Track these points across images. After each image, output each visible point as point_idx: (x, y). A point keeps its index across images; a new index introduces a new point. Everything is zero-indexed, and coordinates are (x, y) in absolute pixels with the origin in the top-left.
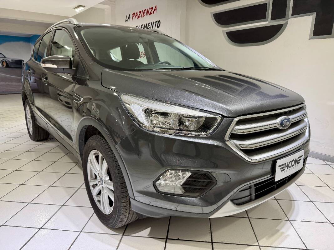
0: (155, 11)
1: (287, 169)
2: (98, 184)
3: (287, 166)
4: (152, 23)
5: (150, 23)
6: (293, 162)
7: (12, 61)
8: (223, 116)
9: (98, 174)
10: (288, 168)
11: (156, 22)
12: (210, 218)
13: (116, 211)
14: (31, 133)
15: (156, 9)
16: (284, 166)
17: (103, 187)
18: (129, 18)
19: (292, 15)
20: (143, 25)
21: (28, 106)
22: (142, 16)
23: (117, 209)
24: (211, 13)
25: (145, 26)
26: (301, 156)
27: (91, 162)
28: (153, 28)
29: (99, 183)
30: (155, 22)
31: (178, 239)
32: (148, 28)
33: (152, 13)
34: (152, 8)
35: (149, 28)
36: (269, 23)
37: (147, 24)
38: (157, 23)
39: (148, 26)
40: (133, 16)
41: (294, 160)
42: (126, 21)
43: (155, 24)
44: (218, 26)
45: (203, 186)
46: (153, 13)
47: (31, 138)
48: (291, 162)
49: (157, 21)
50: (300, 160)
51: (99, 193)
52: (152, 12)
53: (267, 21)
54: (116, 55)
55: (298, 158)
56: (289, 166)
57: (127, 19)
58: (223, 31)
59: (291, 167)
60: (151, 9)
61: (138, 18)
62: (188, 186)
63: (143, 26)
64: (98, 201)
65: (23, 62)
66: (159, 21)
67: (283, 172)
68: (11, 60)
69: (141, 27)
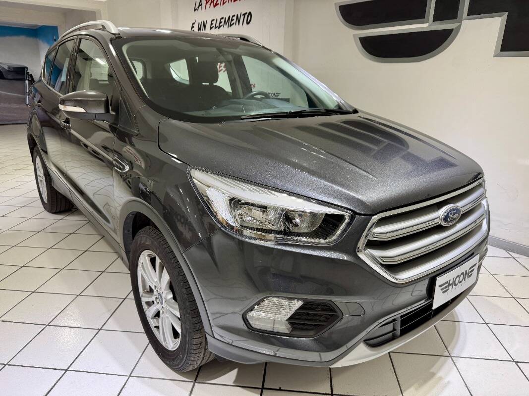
1: (452, 287)
2: (155, 302)
3: (452, 284)
4: (237, 15)
5: (234, 16)
6: (462, 276)
7: (9, 67)
8: (355, 213)
9: (155, 287)
10: (454, 286)
11: (244, 15)
12: (330, 368)
13: (185, 349)
14: (46, 201)
16: (447, 284)
17: (162, 307)
18: (200, 5)
19: (468, 15)
20: (222, 18)
21: (38, 157)
22: (222, 4)
23: (185, 347)
24: (335, 4)
25: (227, 20)
26: (475, 265)
27: (143, 266)
28: (239, 24)
29: (156, 300)
30: (242, 14)
31: (280, 390)
32: (232, 23)
35: (234, 23)
36: (429, 26)
37: (229, 17)
38: (246, 16)
39: (232, 20)
40: (207, 3)
41: (463, 273)
42: (195, 10)
43: (242, 17)
44: (346, 26)
45: (320, 321)
47: (44, 208)
48: (458, 276)
49: (246, 13)
50: (473, 270)
51: (158, 315)
53: (426, 23)
54: (179, 71)
55: (470, 269)
56: (455, 283)
57: (196, 8)
58: (354, 35)
59: (457, 284)
61: (215, 6)
62: (297, 321)
63: (223, 20)
64: (155, 327)
65: (26, 70)
66: (250, 13)
67: (446, 293)
68: (7, 66)
69: (220, 22)
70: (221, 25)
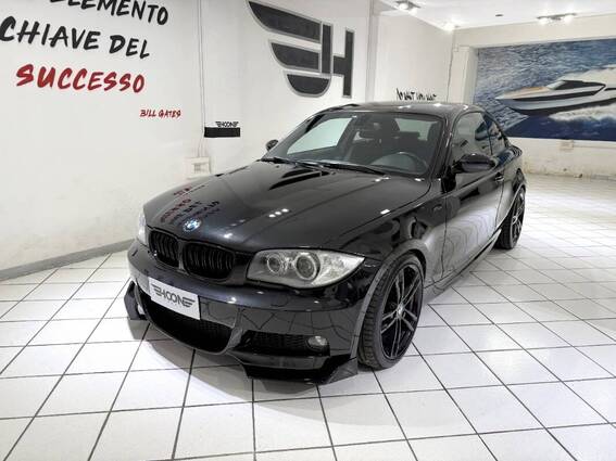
4: (136, 5)
11: (153, 7)
19: (334, 72)
25: (107, 1)
28: (141, 17)
30: (148, 4)
32: (123, 10)
35: (128, 13)
36: (321, 75)
38: (157, 11)
39: (123, 6)
43: (147, 11)
49: (157, 7)
53: (319, 72)
58: (283, 71)
66: (163, 9)
70: (88, 3)
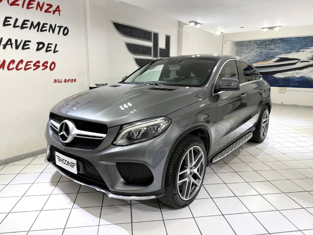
0: (57, 13)
5: (47, 24)
11: (60, 27)
15: (59, 11)
20: (28, 21)
25: (35, 25)
28: (53, 32)
33: (50, 12)
34: (51, 6)
35: (46, 30)
37: (39, 24)
38: (62, 29)
39: (43, 27)
44: (130, 52)
46: (52, 12)
49: (63, 27)
52: (51, 10)
58: (133, 57)
60: (48, 5)
61: (11, 5)
66: (66, 28)
69: (24, 23)
70: (24, 26)
